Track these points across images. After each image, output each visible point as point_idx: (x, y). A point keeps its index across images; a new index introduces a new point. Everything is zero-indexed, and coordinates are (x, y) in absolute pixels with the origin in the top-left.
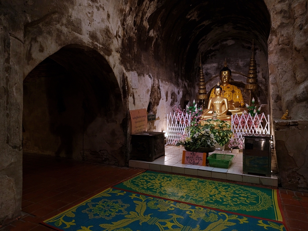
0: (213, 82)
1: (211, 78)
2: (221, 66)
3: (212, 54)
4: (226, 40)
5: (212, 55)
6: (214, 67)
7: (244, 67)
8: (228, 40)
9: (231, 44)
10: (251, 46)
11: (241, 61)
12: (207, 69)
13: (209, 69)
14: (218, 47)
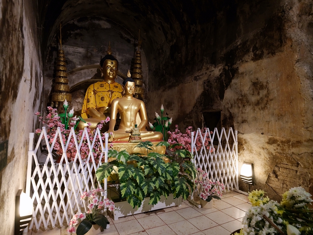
0: (74, 77)
1: (74, 70)
2: (92, 54)
3: (76, 31)
4: (99, 19)
5: (77, 34)
6: (80, 53)
7: (122, 63)
8: (102, 19)
9: (105, 27)
10: (130, 39)
11: (119, 56)
12: (68, 53)
13: (70, 54)
14: (86, 23)
